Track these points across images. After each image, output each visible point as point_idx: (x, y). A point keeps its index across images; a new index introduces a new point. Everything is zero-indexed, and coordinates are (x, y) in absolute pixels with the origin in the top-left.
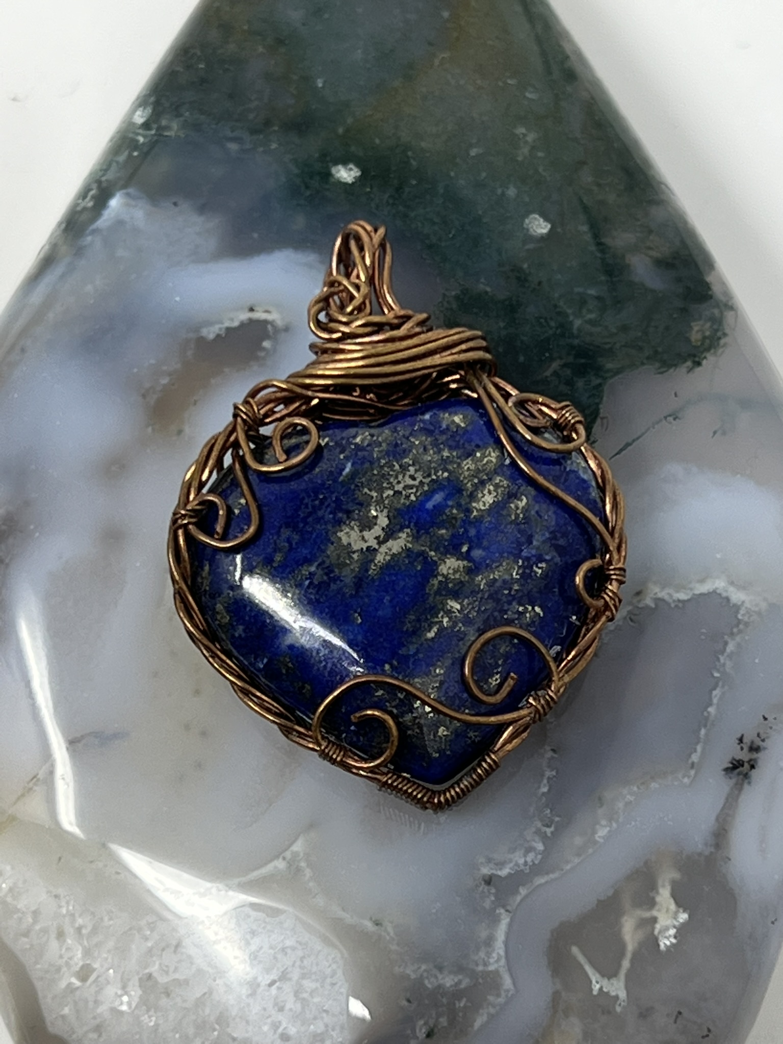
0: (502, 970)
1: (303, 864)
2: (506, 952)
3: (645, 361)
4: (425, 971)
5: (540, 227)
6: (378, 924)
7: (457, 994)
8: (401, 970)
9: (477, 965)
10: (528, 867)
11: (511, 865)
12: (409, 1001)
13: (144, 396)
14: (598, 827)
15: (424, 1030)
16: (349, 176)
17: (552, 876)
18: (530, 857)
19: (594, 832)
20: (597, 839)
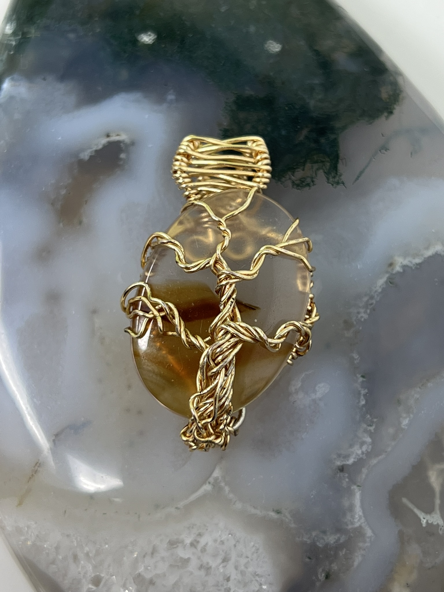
0: (363, 525)
1: (223, 484)
2: (364, 512)
3: (359, 118)
4: (315, 536)
5: (275, 47)
6: (278, 512)
7: (338, 547)
8: (300, 539)
9: (347, 525)
10: (364, 455)
11: (354, 456)
12: (310, 558)
13: (53, 204)
14: (401, 419)
15: (323, 575)
16: (150, 40)
17: (380, 457)
18: (364, 448)
19: (400, 423)
20: (403, 427)
